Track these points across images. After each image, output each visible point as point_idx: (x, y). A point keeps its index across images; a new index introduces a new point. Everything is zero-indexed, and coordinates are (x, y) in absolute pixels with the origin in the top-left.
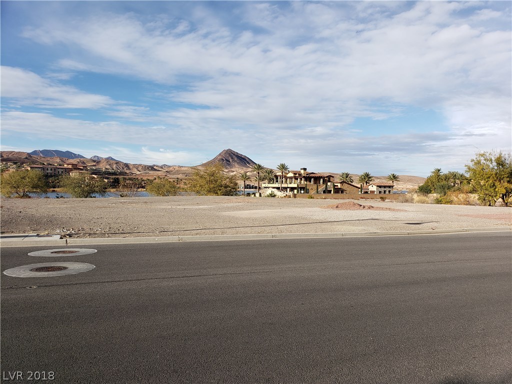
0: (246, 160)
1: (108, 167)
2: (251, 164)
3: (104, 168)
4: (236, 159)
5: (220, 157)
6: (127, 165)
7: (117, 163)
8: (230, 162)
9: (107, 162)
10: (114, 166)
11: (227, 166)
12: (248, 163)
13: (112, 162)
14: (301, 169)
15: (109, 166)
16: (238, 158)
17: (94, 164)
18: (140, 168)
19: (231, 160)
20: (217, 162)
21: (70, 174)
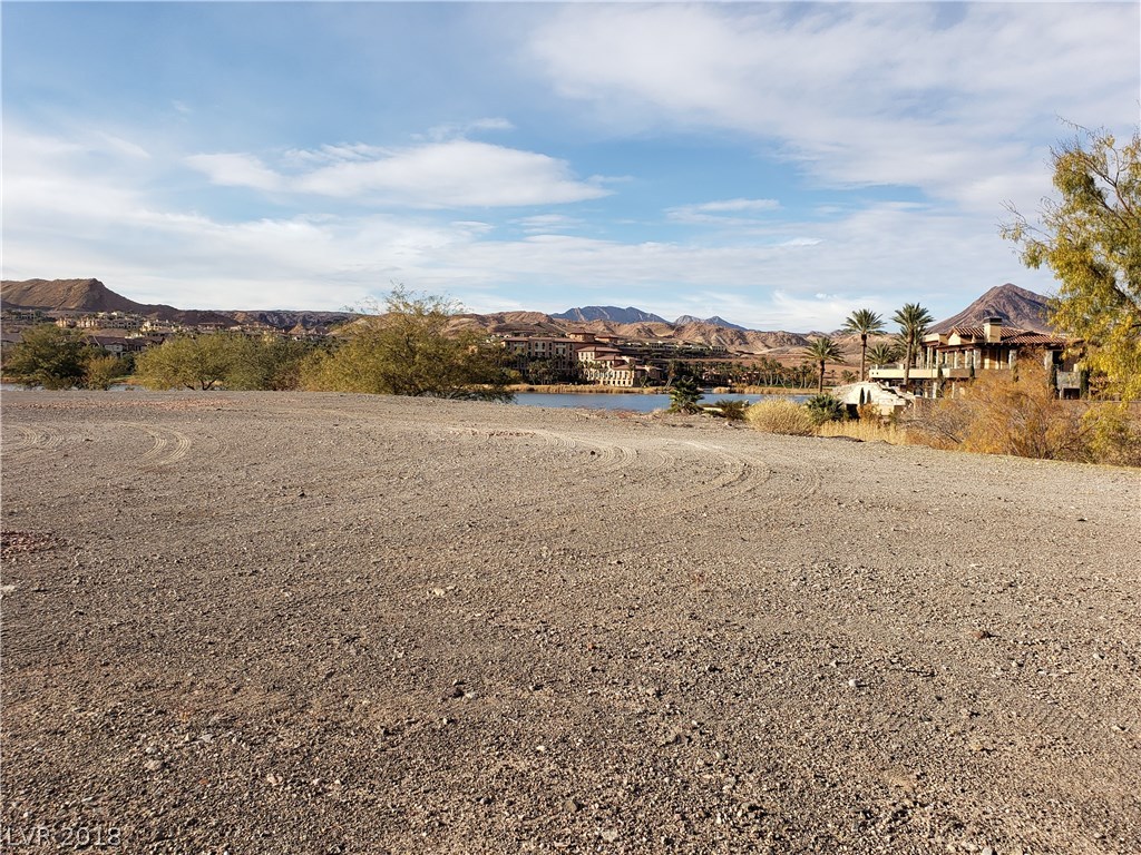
1: (694, 339)
4: (1027, 310)
6: (740, 334)
9: (699, 328)
10: (713, 337)
15: (701, 338)
16: (1034, 307)
17: (671, 333)
18: (770, 341)
20: (974, 320)
21: (580, 354)
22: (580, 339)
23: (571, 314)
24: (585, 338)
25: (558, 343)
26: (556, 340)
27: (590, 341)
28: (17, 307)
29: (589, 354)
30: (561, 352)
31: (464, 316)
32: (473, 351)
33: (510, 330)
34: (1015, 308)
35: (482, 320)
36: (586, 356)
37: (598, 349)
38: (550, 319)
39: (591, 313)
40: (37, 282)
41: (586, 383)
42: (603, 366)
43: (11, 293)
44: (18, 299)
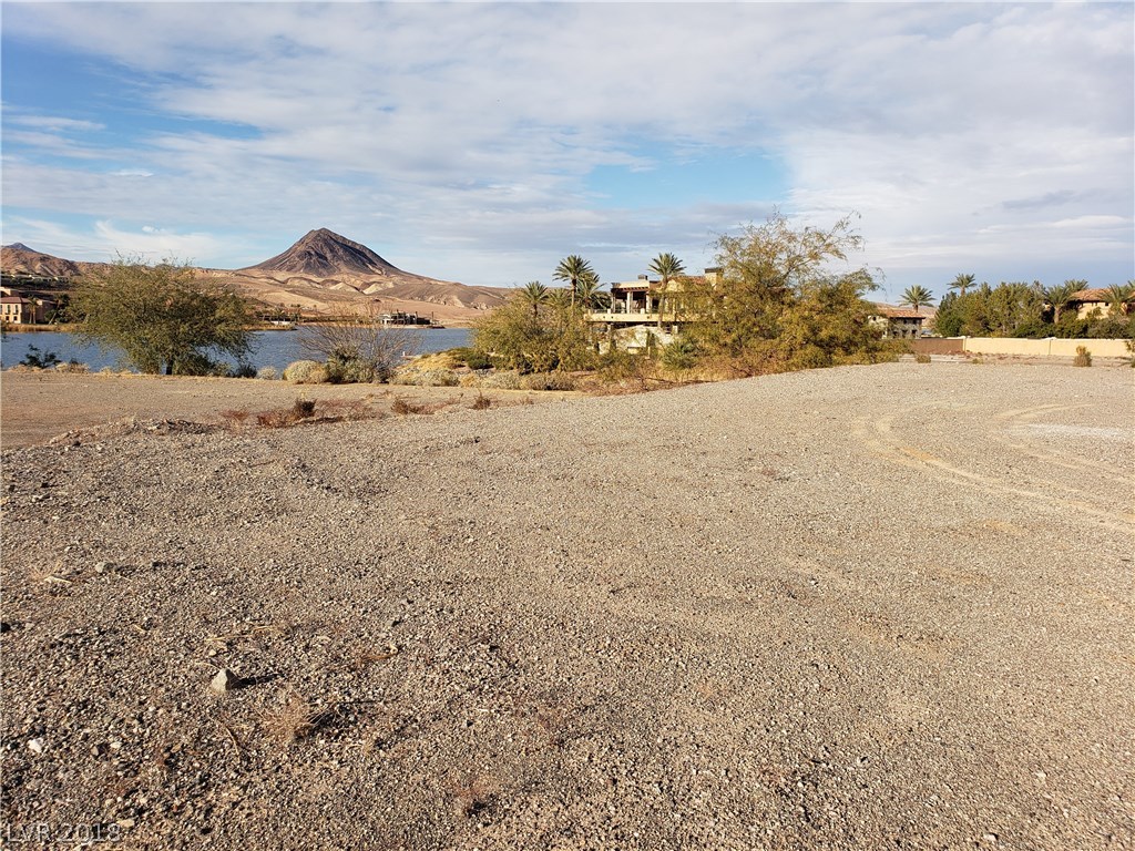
0: (365, 256)
1: (22, 268)
2: (379, 265)
3: (13, 272)
4: (341, 252)
5: (302, 248)
6: (71, 266)
7: (44, 259)
8: (326, 259)
9: (18, 256)
11: (320, 270)
12: (371, 262)
13: (29, 256)
14: (707, 271)
16: (345, 250)
19: (329, 255)
20: (297, 259)
34: (331, 251)
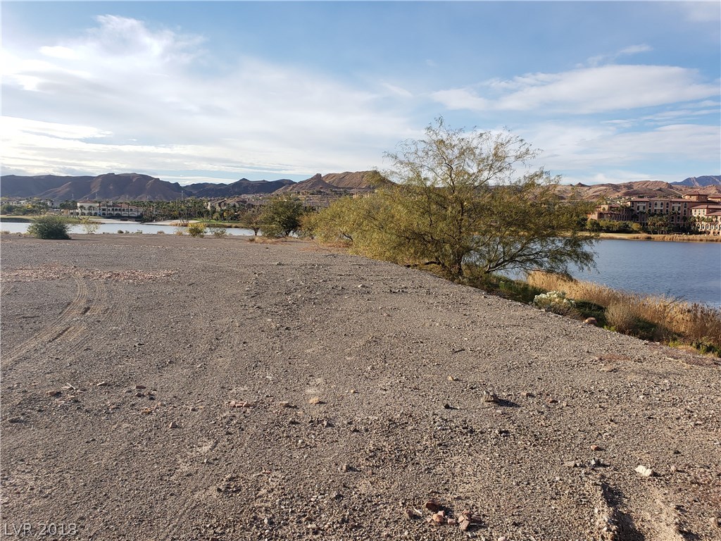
21: (693, 211)
22: (694, 199)
23: (688, 182)
24: (698, 199)
25: (674, 202)
26: (673, 200)
27: (703, 200)
28: (337, 188)
29: (702, 210)
30: (676, 209)
31: (603, 185)
32: (604, 209)
33: (637, 194)
35: (616, 188)
36: (699, 212)
37: (710, 207)
38: (670, 186)
39: (704, 181)
40: (347, 173)
41: (698, 233)
42: (714, 220)
43: (334, 180)
44: (338, 183)
